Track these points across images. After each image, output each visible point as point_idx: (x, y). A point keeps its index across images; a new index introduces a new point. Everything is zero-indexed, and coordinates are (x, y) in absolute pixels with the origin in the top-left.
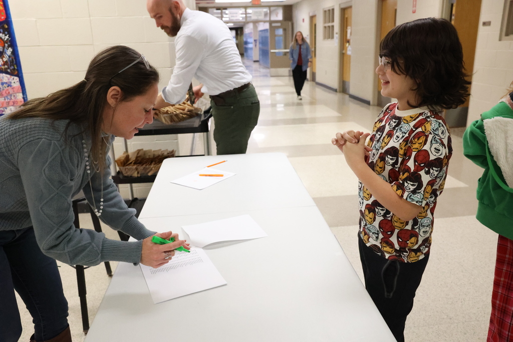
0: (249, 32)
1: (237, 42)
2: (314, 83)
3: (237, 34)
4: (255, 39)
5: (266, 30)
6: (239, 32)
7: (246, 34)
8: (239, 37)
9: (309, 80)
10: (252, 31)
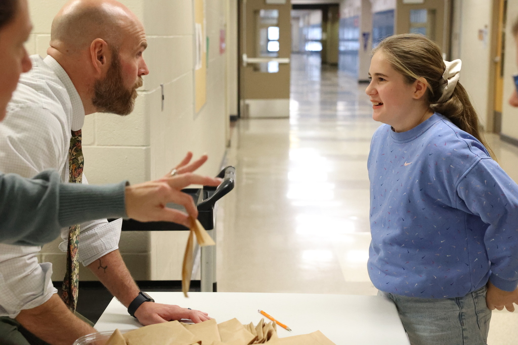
0: (352, 15)
1: (325, 37)
2: (497, 137)
3: (325, 19)
4: (366, 31)
5: (390, 12)
6: (330, 15)
7: (345, 20)
8: (329, 26)
9: (485, 128)
10: (360, 13)
